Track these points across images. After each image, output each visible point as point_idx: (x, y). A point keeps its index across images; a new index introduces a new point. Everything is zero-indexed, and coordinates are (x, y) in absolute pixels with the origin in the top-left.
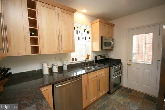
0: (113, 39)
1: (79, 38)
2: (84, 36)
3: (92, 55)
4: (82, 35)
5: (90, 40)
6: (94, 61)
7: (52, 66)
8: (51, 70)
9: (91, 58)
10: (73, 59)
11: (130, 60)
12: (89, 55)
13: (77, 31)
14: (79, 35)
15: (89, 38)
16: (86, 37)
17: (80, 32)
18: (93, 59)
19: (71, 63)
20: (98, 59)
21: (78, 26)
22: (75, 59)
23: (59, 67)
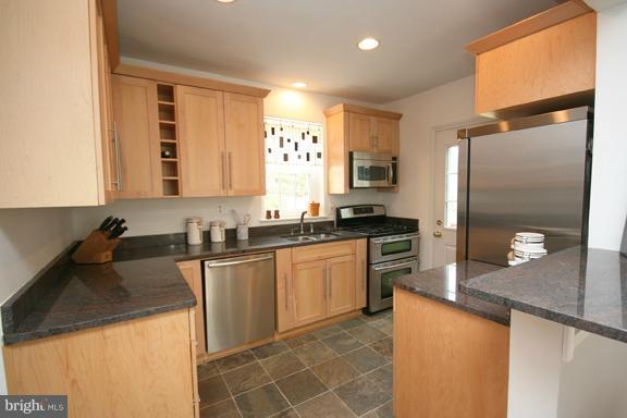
0: (394, 159)
1: (286, 157)
2: (302, 151)
3: (330, 205)
4: (296, 149)
5: (321, 161)
6: (332, 222)
7: (211, 226)
8: (207, 236)
9: (326, 211)
10: (269, 213)
11: (439, 223)
12: (318, 205)
13: (281, 139)
14: (289, 148)
15: (319, 155)
16: (308, 154)
17: (289, 141)
18: (332, 218)
19: (261, 222)
20: (343, 216)
21: (284, 125)
22: (273, 214)
23: (226, 230)
